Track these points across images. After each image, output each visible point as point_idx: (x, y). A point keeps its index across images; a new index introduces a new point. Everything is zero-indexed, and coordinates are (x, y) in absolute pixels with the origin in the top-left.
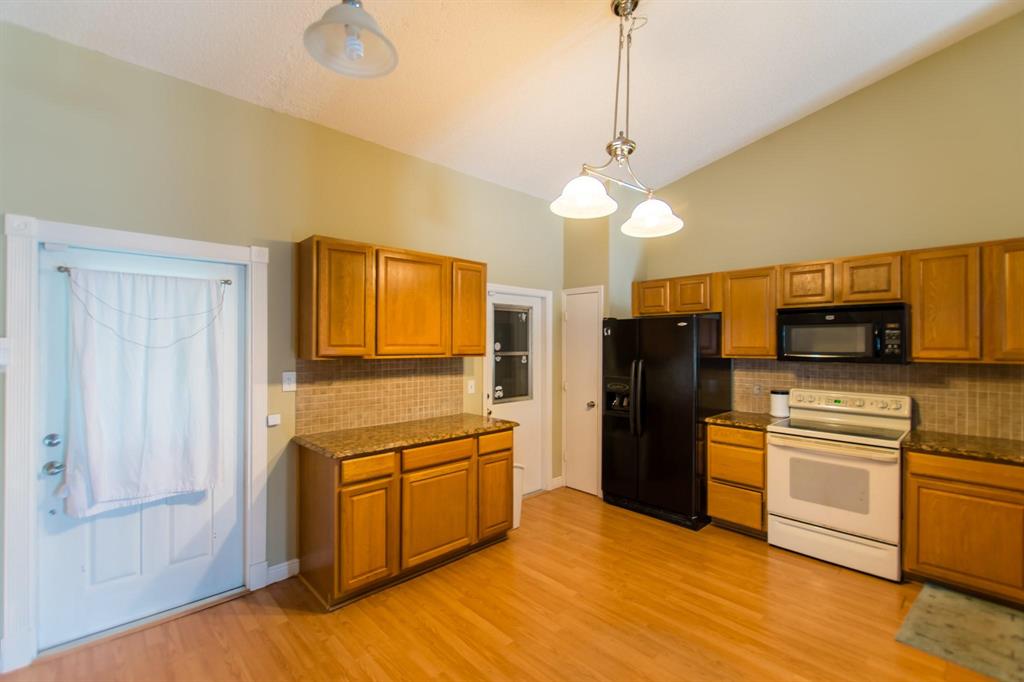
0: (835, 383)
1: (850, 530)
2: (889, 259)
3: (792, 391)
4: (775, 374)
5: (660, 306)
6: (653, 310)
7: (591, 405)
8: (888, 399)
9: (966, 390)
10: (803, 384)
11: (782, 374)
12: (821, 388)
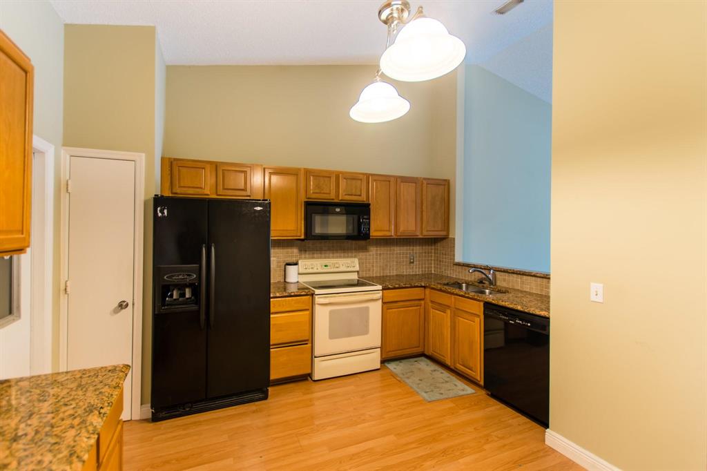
0: (321, 253)
1: (360, 348)
2: (361, 176)
3: (300, 262)
4: (285, 250)
5: (201, 188)
6: (191, 191)
7: (122, 306)
8: (348, 261)
9: (374, 252)
10: (303, 256)
11: (290, 250)
12: (313, 258)
